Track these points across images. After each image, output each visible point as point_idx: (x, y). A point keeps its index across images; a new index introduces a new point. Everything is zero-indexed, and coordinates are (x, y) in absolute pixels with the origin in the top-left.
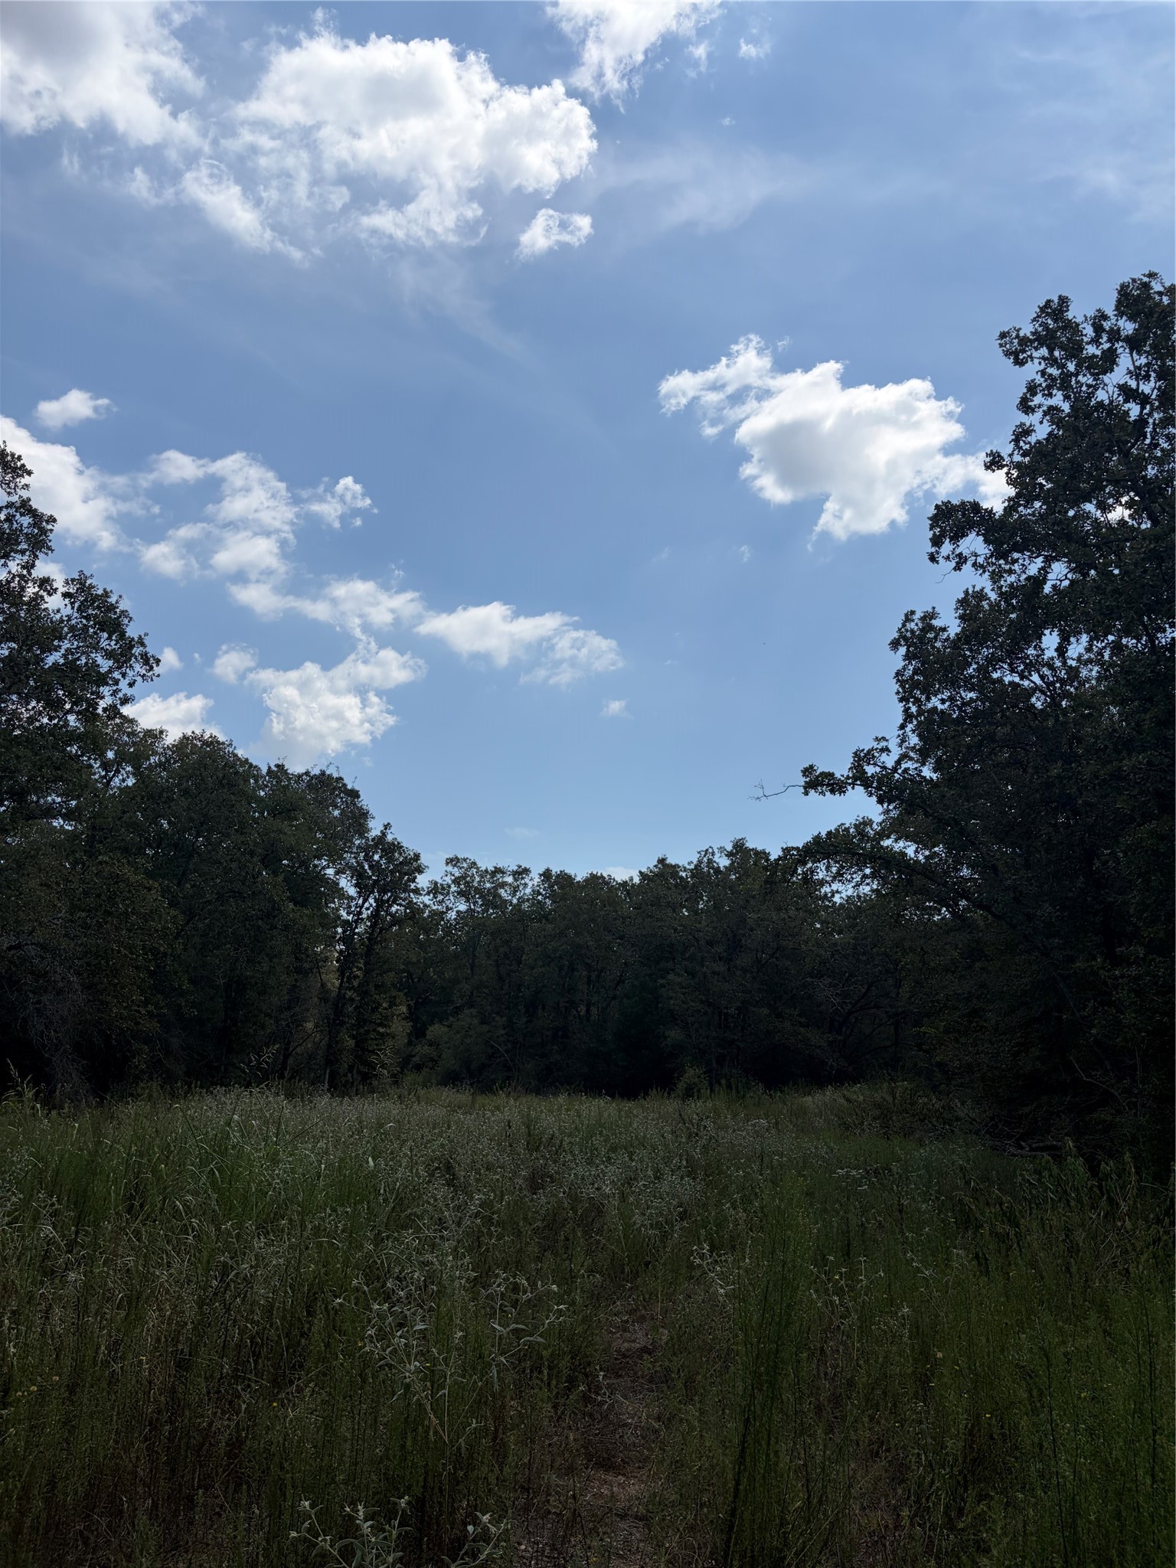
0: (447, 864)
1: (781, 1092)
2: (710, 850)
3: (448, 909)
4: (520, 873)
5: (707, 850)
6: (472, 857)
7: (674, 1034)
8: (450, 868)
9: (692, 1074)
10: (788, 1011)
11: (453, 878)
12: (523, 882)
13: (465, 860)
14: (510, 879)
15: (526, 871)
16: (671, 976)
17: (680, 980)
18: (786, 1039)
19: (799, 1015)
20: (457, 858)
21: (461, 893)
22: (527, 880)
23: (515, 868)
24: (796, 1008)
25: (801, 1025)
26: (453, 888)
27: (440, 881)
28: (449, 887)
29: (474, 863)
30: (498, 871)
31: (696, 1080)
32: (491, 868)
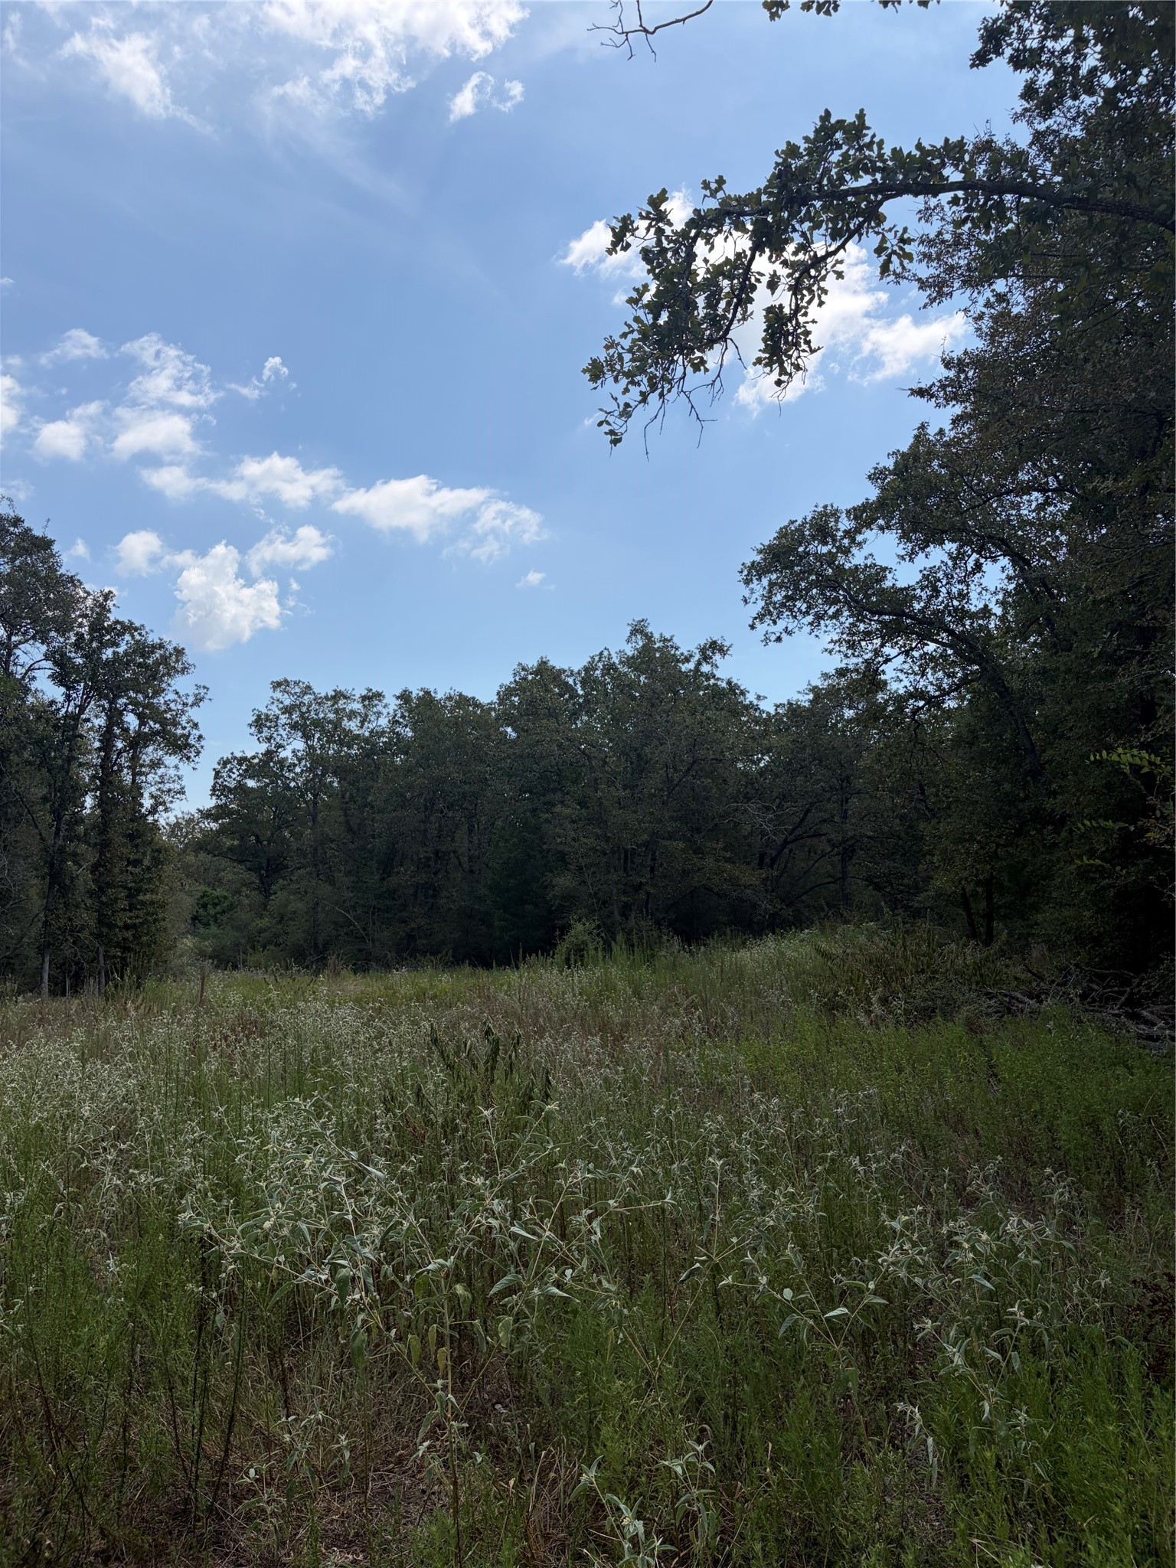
0: (274, 688)
1: (705, 945)
2: (606, 653)
3: (279, 746)
4: (370, 698)
5: (601, 653)
6: (306, 680)
7: (564, 882)
8: (278, 695)
9: (580, 930)
10: (709, 844)
11: (281, 706)
12: (375, 710)
13: (297, 683)
14: (357, 706)
15: (379, 696)
16: (558, 809)
17: (568, 811)
18: (709, 879)
19: (724, 849)
20: (286, 681)
21: (294, 727)
22: (380, 708)
23: (364, 693)
24: (718, 841)
25: (727, 860)
26: (283, 719)
27: (264, 711)
28: (277, 718)
29: (309, 687)
30: (338, 696)
31: (586, 937)
32: (331, 693)
